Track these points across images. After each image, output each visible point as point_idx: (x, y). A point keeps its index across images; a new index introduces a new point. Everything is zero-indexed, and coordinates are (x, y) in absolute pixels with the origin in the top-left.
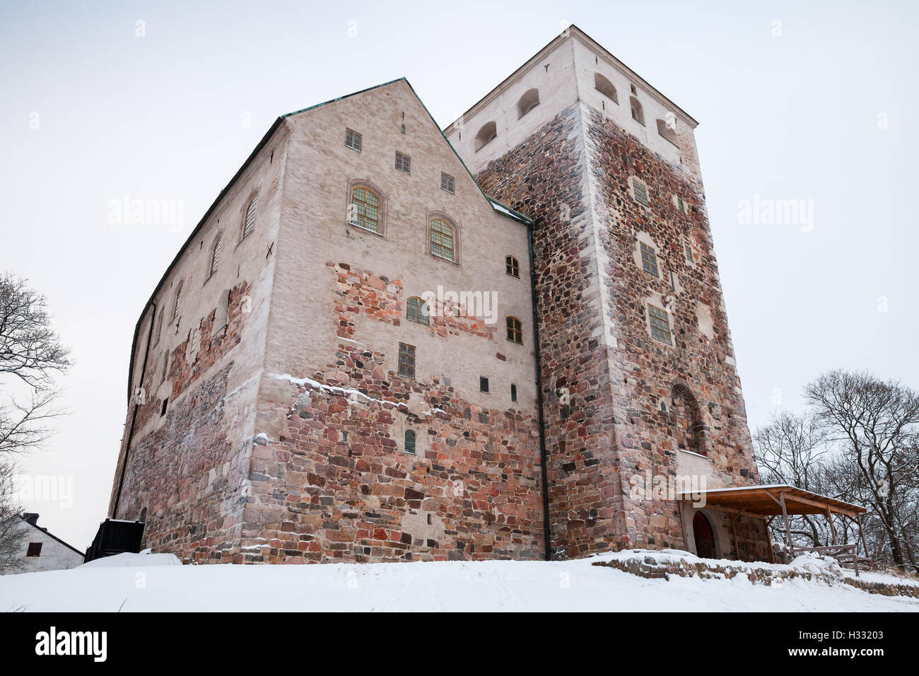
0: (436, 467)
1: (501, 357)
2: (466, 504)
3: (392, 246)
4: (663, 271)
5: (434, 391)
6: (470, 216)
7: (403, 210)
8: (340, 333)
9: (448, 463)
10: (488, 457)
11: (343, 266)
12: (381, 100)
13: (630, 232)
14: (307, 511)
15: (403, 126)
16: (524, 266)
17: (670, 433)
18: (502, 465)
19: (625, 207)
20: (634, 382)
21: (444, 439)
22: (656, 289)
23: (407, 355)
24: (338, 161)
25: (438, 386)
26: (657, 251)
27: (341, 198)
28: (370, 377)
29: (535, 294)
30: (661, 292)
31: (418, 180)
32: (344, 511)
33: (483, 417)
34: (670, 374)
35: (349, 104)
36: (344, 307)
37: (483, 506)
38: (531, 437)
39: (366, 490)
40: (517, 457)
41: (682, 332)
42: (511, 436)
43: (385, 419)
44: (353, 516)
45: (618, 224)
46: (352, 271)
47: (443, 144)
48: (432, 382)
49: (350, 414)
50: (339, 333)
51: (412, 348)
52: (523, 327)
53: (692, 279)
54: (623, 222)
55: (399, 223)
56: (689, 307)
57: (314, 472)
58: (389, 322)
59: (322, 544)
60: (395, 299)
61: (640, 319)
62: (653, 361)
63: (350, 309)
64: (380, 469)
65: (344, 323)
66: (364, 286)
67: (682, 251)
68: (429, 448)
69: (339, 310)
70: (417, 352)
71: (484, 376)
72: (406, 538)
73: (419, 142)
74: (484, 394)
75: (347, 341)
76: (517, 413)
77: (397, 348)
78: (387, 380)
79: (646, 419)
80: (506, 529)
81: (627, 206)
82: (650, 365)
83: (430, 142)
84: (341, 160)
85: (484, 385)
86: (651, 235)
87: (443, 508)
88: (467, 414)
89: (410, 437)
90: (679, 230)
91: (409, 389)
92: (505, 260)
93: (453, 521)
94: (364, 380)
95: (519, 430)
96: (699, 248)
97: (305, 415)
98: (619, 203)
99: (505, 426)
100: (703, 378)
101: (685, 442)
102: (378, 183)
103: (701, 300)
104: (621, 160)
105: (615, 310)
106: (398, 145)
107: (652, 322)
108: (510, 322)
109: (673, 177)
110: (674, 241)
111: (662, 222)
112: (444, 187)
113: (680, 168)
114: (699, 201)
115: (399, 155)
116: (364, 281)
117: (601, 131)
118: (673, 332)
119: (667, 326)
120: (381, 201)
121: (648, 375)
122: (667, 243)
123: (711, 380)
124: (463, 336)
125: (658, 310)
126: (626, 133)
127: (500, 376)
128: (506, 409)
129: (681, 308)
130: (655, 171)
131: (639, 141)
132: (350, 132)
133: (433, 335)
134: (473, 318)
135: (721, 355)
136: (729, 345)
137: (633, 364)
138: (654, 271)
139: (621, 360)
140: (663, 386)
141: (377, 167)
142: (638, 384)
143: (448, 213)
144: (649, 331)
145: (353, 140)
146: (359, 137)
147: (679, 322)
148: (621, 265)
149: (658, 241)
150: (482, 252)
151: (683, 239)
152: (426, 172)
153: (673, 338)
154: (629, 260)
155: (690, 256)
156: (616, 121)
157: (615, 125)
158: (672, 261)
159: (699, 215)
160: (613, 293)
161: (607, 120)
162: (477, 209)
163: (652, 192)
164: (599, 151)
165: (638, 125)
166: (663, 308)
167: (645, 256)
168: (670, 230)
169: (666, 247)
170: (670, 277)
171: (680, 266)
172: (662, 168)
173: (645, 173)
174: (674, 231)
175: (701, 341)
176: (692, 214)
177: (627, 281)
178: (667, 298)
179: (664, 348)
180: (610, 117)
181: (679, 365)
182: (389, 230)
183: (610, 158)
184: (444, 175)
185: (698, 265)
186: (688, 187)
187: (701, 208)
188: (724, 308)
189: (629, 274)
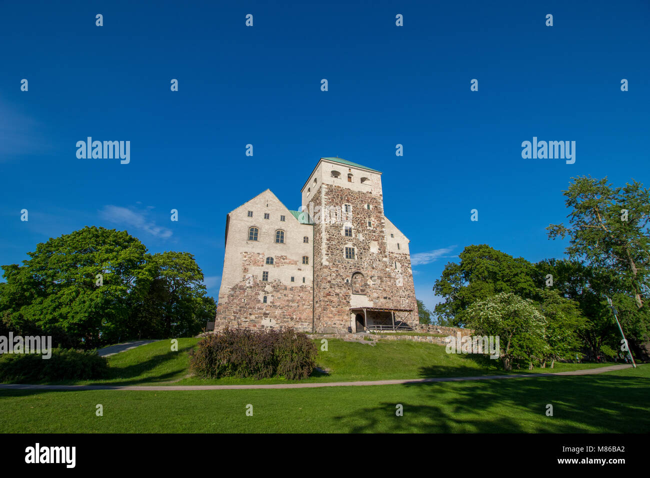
0: (274, 306)
1: (300, 270)
2: (284, 315)
3: (262, 243)
4: (355, 234)
5: (274, 284)
6: (291, 227)
7: (266, 231)
9: (278, 304)
10: (293, 301)
11: (245, 253)
12: (260, 199)
14: (233, 321)
15: (267, 205)
16: (311, 239)
17: (349, 289)
18: (297, 303)
20: (335, 275)
21: (277, 297)
22: (350, 241)
23: (265, 275)
24: (246, 222)
25: (276, 282)
26: (353, 227)
27: (245, 233)
29: (314, 247)
30: (353, 241)
31: (272, 220)
33: (291, 289)
34: (352, 269)
37: (290, 315)
38: (310, 293)
39: (250, 314)
40: (304, 300)
41: (361, 253)
42: (302, 294)
43: (257, 294)
44: (247, 321)
46: (248, 253)
47: (281, 206)
48: (274, 281)
49: (246, 294)
50: (243, 272)
51: (267, 273)
52: (309, 258)
53: (370, 233)
55: (264, 236)
56: (366, 244)
57: (235, 310)
58: (260, 266)
60: (262, 259)
61: (341, 253)
62: (345, 266)
63: (247, 265)
64: (255, 308)
65: (245, 269)
67: (366, 224)
68: (272, 301)
69: (243, 266)
70: (269, 273)
71: (293, 276)
72: (263, 326)
73: (272, 208)
74: (292, 282)
75: (245, 274)
76: (305, 286)
77: (262, 273)
78: (258, 283)
79: (338, 286)
80: (298, 321)
82: (343, 268)
83: (276, 207)
85: (293, 279)
87: (275, 317)
88: (286, 289)
89: (265, 298)
90: (366, 217)
91: (266, 284)
92: (303, 238)
93: (279, 320)
95: (305, 291)
96: (376, 221)
97: (233, 296)
99: (300, 291)
100: (369, 268)
101: (360, 291)
102: (258, 225)
103: (374, 240)
104: (340, 199)
105: (329, 253)
106: (266, 211)
107: (347, 253)
108: (304, 258)
109: (366, 197)
110: (362, 222)
111: (357, 216)
112: (281, 220)
113: (371, 193)
114: (379, 202)
115: (266, 214)
116: (252, 256)
117: (332, 191)
118: (357, 255)
119: (353, 253)
120: (259, 230)
121: (342, 272)
122: (359, 223)
123: (373, 268)
124: (286, 266)
125: (350, 249)
126: (344, 188)
127: (299, 275)
128: (300, 285)
129: (363, 245)
130: (357, 198)
131: (350, 189)
132: (249, 212)
133: (274, 267)
134: (290, 259)
135: (380, 258)
136: (386, 254)
137: (335, 269)
138: (351, 235)
139: (330, 268)
140: (348, 274)
141: (258, 220)
142: (337, 275)
143: (283, 228)
144: (345, 256)
145: (250, 214)
146: (252, 212)
147: (360, 250)
148: (334, 237)
149: (354, 224)
150: (295, 237)
151: (367, 220)
152: (275, 217)
153: (356, 256)
154: (338, 234)
155: (370, 225)
156: (340, 186)
157: (339, 187)
158: (360, 229)
159: (379, 209)
160: (329, 247)
161: (335, 186)
162: (293, 224)
163: (354, 206)
164: (330, 199)
165: (350, 183)
166: (353, 247)
167: (346, 231)
168: (361, 218)
169: (358, 225)
170: (358, 235)
171: (364, 230)
172: (361, 197)
173: (351, 200)
174: (363, 218)
175: (371, 255)
176: (375, 209)
177: (337, 241)
178: (356, 243)
179: (351, 261)
180: (337, 185)
181: (358, 266)
182: (261, 239)
183: (335, 200)
184: (282, 216)
185: (374, 227)
186: (374, 199)
187: (380, 205)
188: (386, 241)
189: (338, 239)
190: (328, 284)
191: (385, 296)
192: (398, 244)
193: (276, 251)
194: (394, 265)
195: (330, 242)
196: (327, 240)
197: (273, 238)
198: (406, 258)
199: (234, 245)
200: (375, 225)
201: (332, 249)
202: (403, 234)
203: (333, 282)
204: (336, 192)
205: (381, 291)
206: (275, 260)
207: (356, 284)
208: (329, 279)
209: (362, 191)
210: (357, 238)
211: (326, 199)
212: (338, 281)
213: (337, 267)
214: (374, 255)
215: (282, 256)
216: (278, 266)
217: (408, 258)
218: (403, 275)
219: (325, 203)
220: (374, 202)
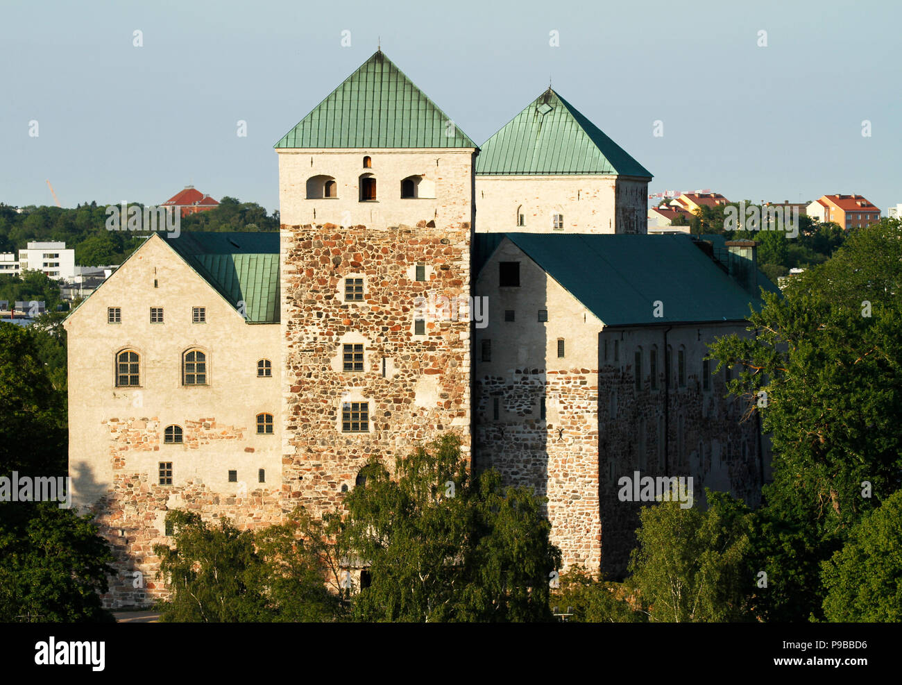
1: (250, 450)
3: (149, 393)
4: (373, 361)
5: (189, 491)
6: (222, 336)
7: (158, 358)
8: (116, 467)
11: (113, 420)
12: (135, 267)
13: (331, 340)
15: (156, 282)
16: (277, 363)
19: (327, 316)
20: (311, 477)
22: (356, 385)
23: (166, 471)
25: (192, 486)
26: (367, 343)
27: (108, 368)
28: (138, 492)
30: (365, 384)
31: (171, 325)
32: (126, 575)
33: (231, 500)
34: (360, 459)
35: (109, 286)
36: (117, 449)
41: (388, 414)
42: (257, 509)
43: (151, 517)
45: (315, 339)
46: (121, 421)
47: (194, 279)
48: (186, 484)
49: (125, 518)
50: (114, 467)
51: (169, 465)
53: (417, 354)
54: (322, 334)
55: (155, 371)
56: (405, 386)
58: (151, 449)
59: (113, 593)
60: (155, 431)
61: (329, 420)
62: (339, 453)
63: (121, 449)
65: (117, 460)
66: (130, 430)
67: (408, 328)
69: (114, 451)
70: (172, 466)
71: (232, 469)
73: (170, 288)
74: (232, 483)
75: (120, 472)
76: (263, 490)
77: (157, 468)
78: (150, 491)
79: (320, 503)
81: (330, 314)
82: (333, 458)
83: (181, 284)
84: (106, 337)
85: (233, 476)
86: (361, 331)
88: (217, 500)
89: (170, 525)
90: (409, 306)
91: (168, 493)
92: (256, 365)
94: (134, 494)
95: (265, 503)
98: (319, 315)
99: (252, 503)
100: (408, 451)
102: (137, 344)
103: (428, 372)
104: (332, 265)
105: (298, 422)
106: (153, 300)
107: (346, 416)
108: (260, 418)
109: (416, 242)
110: (398, 322)
111: (382, 309)
112: (196, 320)
113: (432, 224)
114: (459, 251)
115: (153, 310)
116: (129, 426)
117: (307, 245)
118: (373, 419)
119: (365, 416)
120: (141, 358)
121: (330, 467)
122: (385, 329)
124: (214, 444)
125: (355, 405)
126: (346, 228)
127: (247, 467)
128: (254, 490)
129: (392, 391)
130: (385, 251)
131: (365, 227)
132: (111, 310)
133: (186, 450)
134: (223, 426)
135: (443, 420)
136: (462, 406)
137: (312, 462)
138: (359, 367)
139: (298, 462)
140: (348, 471)
141: (135, 331)
142: (317, 477)
143: (201, 342)
144: (339, 427)
145: (114, 315)
146: (118, 310)
147: (384, 407)
148: (312, 378)
149: (371, 333)
150: (233, 365)
151: (414, 315)
152: (178, 315)
153: (371, 424)
154: (324, 369)
155: (419, 329)
156: (332, 222)
157: (330, 227)
158: (389, 347)
159: (454, 272)
160: (298, 408)
161: (319, 227)
162: (228, 328)
163: (373, 280)
164: (301, 271)
165: (367, 206)
166: (365, 400)
167: (347, 357)
168: (393, 313)
169: (382, 335)
170: (380, 365)
171: (401, 346)
172: (398, 244)
173: (367, 262)
174: (401, 310)
175: (415, 415)
176: (440, 274)
177: (318, 390)
178: (373, 388)
179: (357, 437)
180: (323, 222)
181: (376, 447)
182: (147, 380)
183: (315, 271)
184: (195, 310)
185: (433, 334)
186: (442, 241)
187: (460, 259)
188: (465, 368)
189: (322, 383)
190: (293, 500)
192: (561, 342)
193: (187, 408)
194: (536, 410)
195: (301, 395)
196: (293, 390)
197: (177, 374)
198: (585, 383)
199: (85, 405)
200: (438, 326)
201: (304, 413)
202: (581, 306)
203: (307, 494)
204: (320, 246)
206: (185, 433)
208: (296, 488)
209: (403, 223)
210: (377, 372)
211: (290, 272)
212: (320, 491)
213: (318, 457)
214: (425, 413)
215: (204, 420)
216: (195, 447)
217: (593, 379)
218: (564, 436)
219: (289, 285)
220: (439, 252)
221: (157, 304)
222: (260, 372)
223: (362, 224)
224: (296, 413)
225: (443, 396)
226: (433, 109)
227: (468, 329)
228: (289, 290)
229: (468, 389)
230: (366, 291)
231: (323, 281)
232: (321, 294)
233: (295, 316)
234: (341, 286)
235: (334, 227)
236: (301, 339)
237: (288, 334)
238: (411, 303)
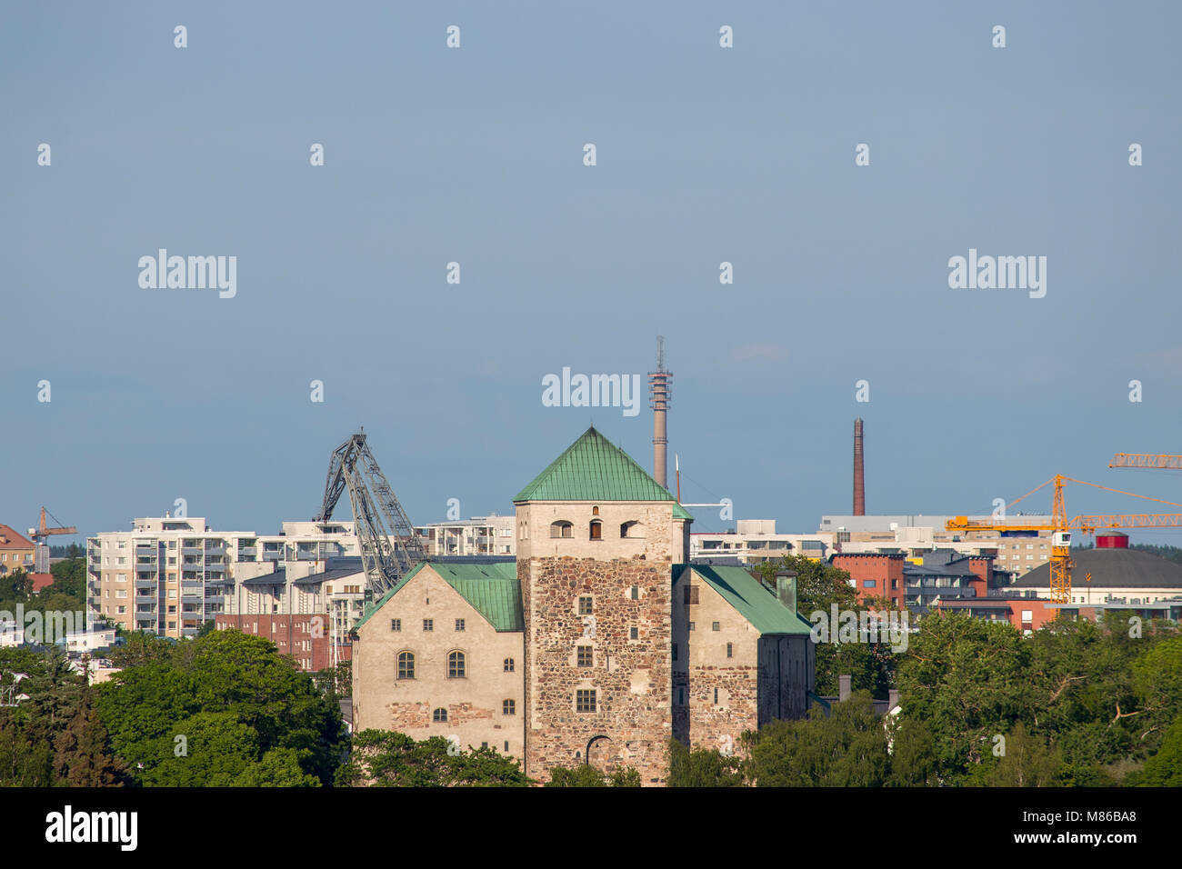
1: (498, 727)
3: (421, 683)
4: (599, 659)
6: (478, 641)
7: (429, 657)
11: (394, 704)
12: (411, 589)
13: (568, 643)
15: (428, 600)
16: (519, 663)
19: (566, 625)
20: (553, 746)
22: (587, 677)
26: (595, 646)
27: (391, 665)
29: (525, 679)
30: (594, 676)
31: (439, 632)
34: (589, 732)
35: (392, 603)
36: (397, 726)
41: (610, 698)
45: (557, 642)
46: (401, 705)
47: (456, 598)
52: (516, 703)
53: (632, 654)
54: (561, 639)
55: (427, 667)
56: (623, 677)
58: (423, 726)
60: (426, 713)
61: (567, 703)
62: (574, 728)
63: (400, 726)
66: (407, 712)
67: (626, 635)
69: (394, 728)
71: (485, 741)
73: (439, 605)
81: (568, 624)
82: (570, 731)
83: (446, 602)
84: (389, 642)
85: (485, 746)
86: (591, 636)
90: (626, 618)
92: (503, 662)
96: (650, 623)
98: (560, 625)
100: (626, 726)
101: (604, 770)
102: (413, 647)
103: (639, 667)
104: (569, 587)
105: (544, 705)
106: (425, 614)
107: (579, 700)
108: (505, 703)
109: (631, 570)
110: (618, 630)
111: (606, 620)
112: (458, 629)
114: (663, 577)
115: (425, 621)
116: (407, 709)
117: (551, 573)
118: (600, 702)
119: (593, 700)
120: (416, 657)
121: (568, 739)
122: (609, 635)
123: (634, 726)
124: (470, 722)
125: (586, 692)
126: (580, 559)
127: (496, 738)
129: (613, 681)
130: (609, 577)
131: (594, 559)
132: (393, 621)
134: (478, 709)
135: (651, 703)
136: (665, 693)
137: (554, 735)
138: (590, 664)
139: (544, 735)
140: (580, 742)
141: (412, 637)
142: (557, 746)
143: (461, 646)
144: (574, 709)
145: (396, 625)
146: (399, 621)
147: (607, 693)
148: (555, 672)
149: (599, 638)
150: (485, 663)
151: (629, 624)
152: (444, 624)
153: (598, 706)
154: (563, 665)
155: (634, 636)
156: (570, 555)
157: (567, 559)
158: (611, 648)
159: (659, 592)
160: (543, 694)
161: (560, 559)
162: (481, 635)
163: (600, 598)
164: (547, 592)
165: (595, 543)
166: (593, 688)
167: (580, 656)
168: (615, 623)
169: (606, 639)
170: (605, 661)
171: (621, 648)
172: (617, 570)
173: (595, 585)
174: (620, 621)
175: (630, 699)
176: (649, 595)
177: (558, 681)
178: (600, 679)
179: (588, 717)
180: (563, 556)
181: (601, 724)
182: (421, 673)
183: (557, 591)
184: (458, 621)
185: (644, 639)
186: (651, 570)
187: (663, 583)
188: (668, 664)
189: (562, 675)
190: (540, 763)
191: (655, 777)
192: (730, 646)
193: (450, 695)
194: (711, 697)
195: (546, 684)
196: (540, 680)
197: (443, 670)
198: (747, 677)
199: (373, 693)
200: (647, 632)
201: (548, 698)
202: (745, 619)
203: (550, 759)
204: (561, 573)
205: (646, 769)
206: (449, 714)
207: (597, 758)
208: (542, 754)
209: (622, 556)
210: (602, 667)
211: (538, 592)
212: (560, 756)
213: (559, 731)
214: (638, 698)
215: (463, 704)
216: (456, 725)
217: (753, 674)
218: (732, 716)
219: (538, 602)
220: (648, 578)
221: (428, 617)
222: (506, 668)
223: (590, 556)
224: (542, 698)
225: (651, 685)
226: (640, 471)
227: (670, 635)
228: (538, 606)
229: (670, 680)
230: (595, 607)
231: (562, 599)
232: (561, 609)
233: (541, 625)
234: (576, 603)
235: (571, 559)
236: (547, 642)
237: (537, 638)
238: (627, 615)
